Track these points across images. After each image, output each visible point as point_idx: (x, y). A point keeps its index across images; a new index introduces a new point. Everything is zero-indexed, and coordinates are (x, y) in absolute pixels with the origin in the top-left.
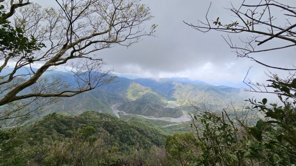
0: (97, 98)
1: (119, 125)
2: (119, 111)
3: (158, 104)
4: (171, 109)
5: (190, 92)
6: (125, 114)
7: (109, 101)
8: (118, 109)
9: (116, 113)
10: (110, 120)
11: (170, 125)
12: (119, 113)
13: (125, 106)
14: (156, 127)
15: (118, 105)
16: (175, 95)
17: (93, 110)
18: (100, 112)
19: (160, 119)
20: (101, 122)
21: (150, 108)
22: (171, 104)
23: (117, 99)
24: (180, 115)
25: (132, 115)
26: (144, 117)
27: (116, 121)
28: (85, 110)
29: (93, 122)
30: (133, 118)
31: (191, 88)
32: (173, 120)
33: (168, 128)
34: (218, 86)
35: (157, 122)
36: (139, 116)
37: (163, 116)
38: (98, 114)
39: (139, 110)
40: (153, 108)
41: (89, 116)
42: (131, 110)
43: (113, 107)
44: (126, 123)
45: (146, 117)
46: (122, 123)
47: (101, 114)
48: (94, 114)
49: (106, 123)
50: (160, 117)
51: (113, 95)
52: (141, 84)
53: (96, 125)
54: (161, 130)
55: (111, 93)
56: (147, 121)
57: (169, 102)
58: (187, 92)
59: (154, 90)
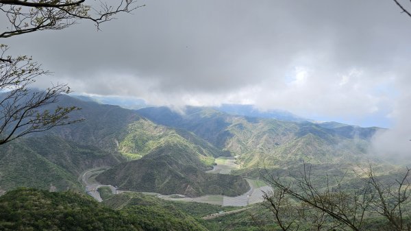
0: (45, 154)
1: (100, 220)
2: (99, 186)
3: (194, 165)
4: (222, 177)
5: (265, 137)
6: (115, 191)
7: (76, 162)
8: (98, 179)
9: (93, 191)
10: (78, 209)
11: (221, 213)
12: (99, 190)
13: (116, 172)
14: (189, 219)
15: (97, 170)
16: (232, 145)
17: (34, 185)
18: (53, 189)
19: (198, 200)
20: (54, 215)
21: (176, 176)
22: (224, 165)
23: (94, 157)
24: (243, 189)
25: (132, 194)
26: (160, 196)
27: (92, 210)
28: (12, 187)
29: (32, 215)
30: (135, 201)
31: (266, 128)
32: (227, 201)
33: (217, 219)
34: (323, 124)
35: (192, 208)
36: (148, 195)
37: (206, 192)
38: (46, 194)
39: (148, 182)
40: (183, 176)
41: (23, 200)
42: (130, 182)
43: (85, 175)
44: (118, 213)
45: (167, 198)
46: (107, 215)
47: (55, 194)
48: (35, 195)
49: (66, 215)
50: (199, 195)
51: (87, 147)
52: (154, 120)
53: (40, 223)
54: (200, 226)
55: (82, 143)
56: (169, 206)
57: (219, 161)
58: (258, 137)
59: (183, 133)
